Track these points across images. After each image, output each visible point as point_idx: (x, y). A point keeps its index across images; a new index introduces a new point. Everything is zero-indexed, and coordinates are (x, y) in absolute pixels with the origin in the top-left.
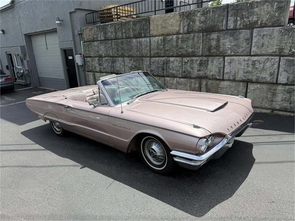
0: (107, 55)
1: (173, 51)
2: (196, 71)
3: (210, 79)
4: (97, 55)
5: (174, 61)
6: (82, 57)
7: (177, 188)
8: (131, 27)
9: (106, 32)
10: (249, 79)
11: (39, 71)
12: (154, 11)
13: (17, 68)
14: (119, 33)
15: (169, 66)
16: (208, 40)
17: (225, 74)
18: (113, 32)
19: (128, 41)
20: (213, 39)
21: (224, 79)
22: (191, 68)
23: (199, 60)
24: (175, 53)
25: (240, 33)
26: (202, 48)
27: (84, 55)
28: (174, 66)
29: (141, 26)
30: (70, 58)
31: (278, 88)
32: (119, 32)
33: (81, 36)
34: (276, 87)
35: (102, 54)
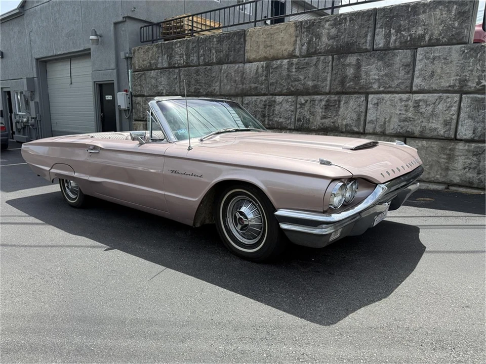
0: (170, 92)
1: (281, 84)
2: (318, 118)
3: (342, 132)
4: (154, 92)
5: (283, 102)
6: (128, 96)
7: (283, 281)
8: (214, 46)
9: (171, 54)
10: (408, 131)
11: (54, 122)
12: (253, 22)
13: (18, 114)
14: (193, 57)
15: (273, 110)
16: (340, 67)
17: (368, 123)
18: (183, 55)
19: (207, 69)
20: (349, 65)
21: (366, 131)
22: (310, 114)
23: (325, 100)
24: (284, 88)
25: (394, 55)
26: (331, 80)
27: (131, 93)
28: (281, 110)
29: (230, 45)
30: (109, 97)
31: (457, 147)
32: (193, 55)
33: (129, 62)
34: (453, 145)
35: (162, 91)
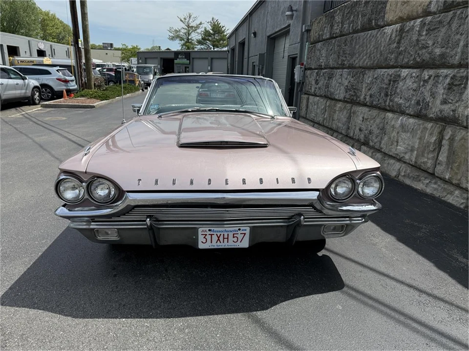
0: (326, 65)
1: (409, 53)
2: (438, 102)
3: (462, 127)
4: (317, 65)
5: (407, 78)
8: (361, 9)
9: (333, 23)
14: (346, 24)
15: (396, 88)
18: (340, 23)
19: (353, 38)
22: (431, 95)
23: (450, 76)
24: (411, 58)
27: (305, 66)
28: (404, 88)
29: (373, 6)
32: (346, 22)
33: (308, 34)
35: (322, 64)
